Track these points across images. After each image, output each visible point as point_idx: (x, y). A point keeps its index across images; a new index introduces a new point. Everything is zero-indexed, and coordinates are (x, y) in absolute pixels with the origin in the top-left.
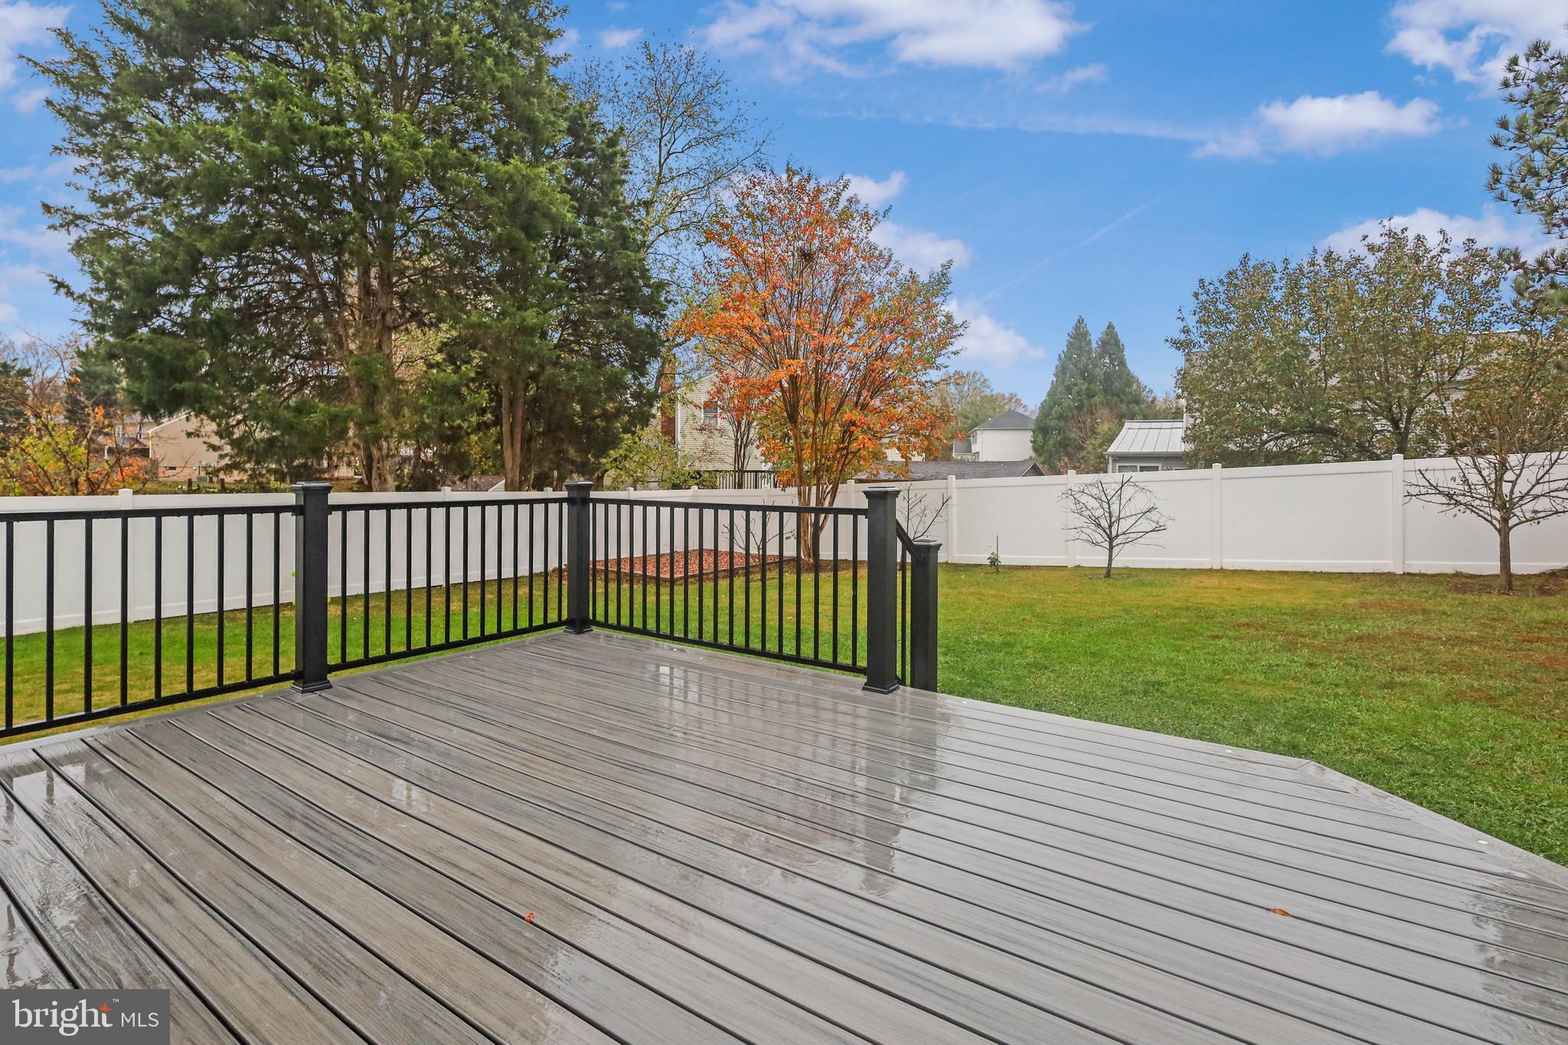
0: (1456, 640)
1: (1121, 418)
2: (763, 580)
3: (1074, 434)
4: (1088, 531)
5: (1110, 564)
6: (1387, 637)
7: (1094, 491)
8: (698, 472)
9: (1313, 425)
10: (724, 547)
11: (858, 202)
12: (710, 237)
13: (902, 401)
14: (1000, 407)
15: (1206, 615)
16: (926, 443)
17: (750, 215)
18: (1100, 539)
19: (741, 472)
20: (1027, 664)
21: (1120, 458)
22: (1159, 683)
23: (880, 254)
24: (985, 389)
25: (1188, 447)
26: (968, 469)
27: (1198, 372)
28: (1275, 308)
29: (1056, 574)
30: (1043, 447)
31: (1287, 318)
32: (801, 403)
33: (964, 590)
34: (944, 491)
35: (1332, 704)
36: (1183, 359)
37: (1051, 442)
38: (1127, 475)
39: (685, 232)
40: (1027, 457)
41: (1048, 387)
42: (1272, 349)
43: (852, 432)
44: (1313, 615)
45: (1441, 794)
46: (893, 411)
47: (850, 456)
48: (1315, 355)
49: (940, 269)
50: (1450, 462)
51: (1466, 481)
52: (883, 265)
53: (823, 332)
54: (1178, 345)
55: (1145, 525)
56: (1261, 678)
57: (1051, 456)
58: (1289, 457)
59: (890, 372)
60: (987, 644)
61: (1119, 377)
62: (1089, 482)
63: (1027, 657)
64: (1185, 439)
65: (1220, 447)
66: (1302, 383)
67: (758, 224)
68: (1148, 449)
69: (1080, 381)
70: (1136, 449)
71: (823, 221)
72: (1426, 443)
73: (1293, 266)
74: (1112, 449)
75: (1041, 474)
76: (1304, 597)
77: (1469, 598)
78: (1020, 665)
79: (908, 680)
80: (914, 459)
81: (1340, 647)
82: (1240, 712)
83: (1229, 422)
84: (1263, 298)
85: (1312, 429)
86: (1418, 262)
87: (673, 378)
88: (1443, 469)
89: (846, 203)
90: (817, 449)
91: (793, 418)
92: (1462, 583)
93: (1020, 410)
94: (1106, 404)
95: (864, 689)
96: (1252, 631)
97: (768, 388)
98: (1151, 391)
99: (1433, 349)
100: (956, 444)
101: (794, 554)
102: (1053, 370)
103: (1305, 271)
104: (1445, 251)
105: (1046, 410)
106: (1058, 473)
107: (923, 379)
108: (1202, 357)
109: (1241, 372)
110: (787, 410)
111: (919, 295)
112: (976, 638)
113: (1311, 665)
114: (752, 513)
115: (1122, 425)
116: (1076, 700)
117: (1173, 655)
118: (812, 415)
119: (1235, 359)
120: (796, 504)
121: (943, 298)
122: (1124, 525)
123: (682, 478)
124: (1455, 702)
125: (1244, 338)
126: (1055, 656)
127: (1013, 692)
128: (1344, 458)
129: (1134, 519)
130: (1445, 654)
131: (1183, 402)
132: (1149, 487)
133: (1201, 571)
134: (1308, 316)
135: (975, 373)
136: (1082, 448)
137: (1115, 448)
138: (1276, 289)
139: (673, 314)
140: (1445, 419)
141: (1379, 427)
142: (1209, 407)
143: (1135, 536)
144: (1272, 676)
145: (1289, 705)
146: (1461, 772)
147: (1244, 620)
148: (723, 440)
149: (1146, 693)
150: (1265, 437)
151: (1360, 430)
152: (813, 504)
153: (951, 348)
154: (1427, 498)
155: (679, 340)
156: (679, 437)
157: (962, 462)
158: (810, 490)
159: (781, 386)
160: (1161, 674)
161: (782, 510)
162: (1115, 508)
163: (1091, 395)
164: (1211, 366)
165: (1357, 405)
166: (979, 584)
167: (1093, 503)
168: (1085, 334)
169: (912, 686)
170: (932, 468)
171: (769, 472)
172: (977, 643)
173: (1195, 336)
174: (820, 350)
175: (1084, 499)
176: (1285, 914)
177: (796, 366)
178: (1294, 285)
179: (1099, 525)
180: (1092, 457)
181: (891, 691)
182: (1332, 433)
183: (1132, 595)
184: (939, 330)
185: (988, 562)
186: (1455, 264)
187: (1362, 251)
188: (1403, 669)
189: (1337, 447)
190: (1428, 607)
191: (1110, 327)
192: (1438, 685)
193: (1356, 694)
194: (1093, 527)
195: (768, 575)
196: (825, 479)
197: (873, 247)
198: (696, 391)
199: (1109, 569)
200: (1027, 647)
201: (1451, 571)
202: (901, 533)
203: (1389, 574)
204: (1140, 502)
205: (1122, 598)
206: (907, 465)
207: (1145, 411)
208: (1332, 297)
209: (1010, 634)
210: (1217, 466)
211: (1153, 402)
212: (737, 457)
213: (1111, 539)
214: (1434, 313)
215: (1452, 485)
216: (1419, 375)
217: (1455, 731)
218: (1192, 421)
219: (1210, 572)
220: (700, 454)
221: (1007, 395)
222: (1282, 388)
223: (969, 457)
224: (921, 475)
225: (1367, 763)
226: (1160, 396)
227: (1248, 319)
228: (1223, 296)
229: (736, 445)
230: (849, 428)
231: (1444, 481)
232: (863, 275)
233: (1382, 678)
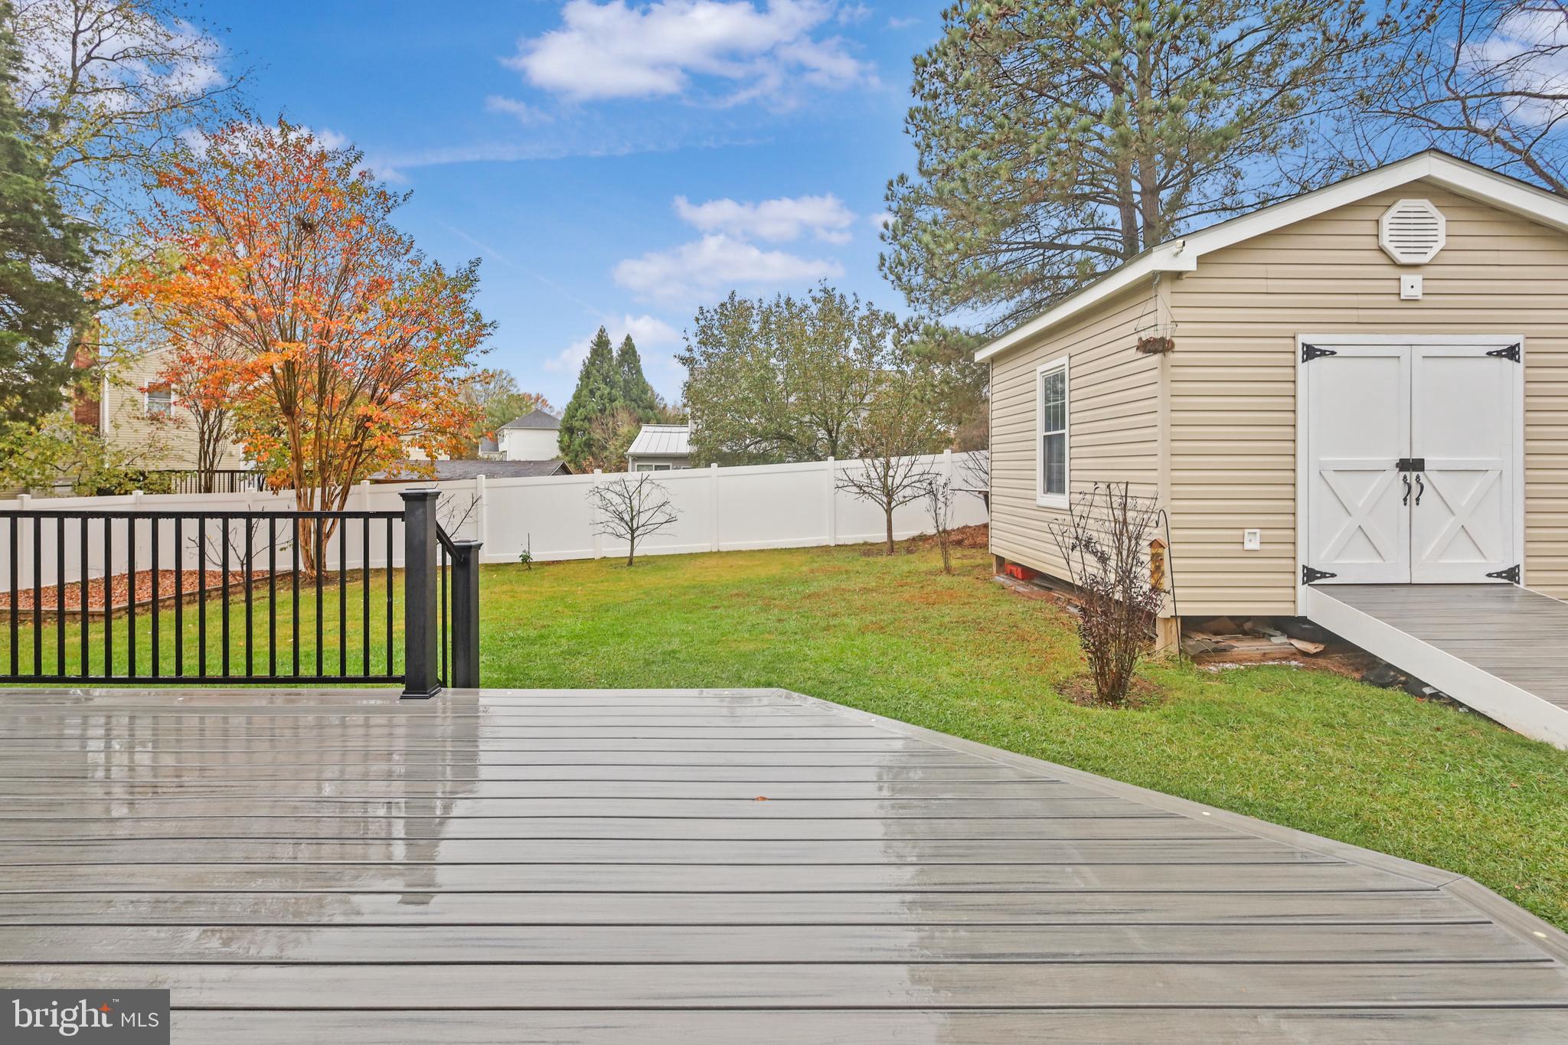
0: (866, 590)
1: (639, 422)
2: (249, 601)
3: (598, 435)
4: (613, 525)
5: (632, 553)
6: (826, 594)
7: (618, 488)
8: (142, 474)
9: (779, 433)
10: (190, 563)
11: (372, 178)
12: (164, 181)
13: (426, 396)
14: (527, 406)
15: (705, 591)
16: (454, 442)
17: (226, 165)
18: (623, 531)
19: (211, 472)
20: (562, 652)
21: (638, 458)
22: (674, 652)
23: (400, 239)
24: (512, 388)
25: (692, 449)
26: (497, 468)
27: (699, 386)
28: (754, 338)
29: (585, 566)
30: (569, 446)
31: (761, 346)
32: (300, 393)
33: (497, 590)
34: (473, 491)
35: (793, 648)
36: (687, 373)
37: (577, 442)
38: (646, 473)
39: (119, 165)
40: (554, 456)
41: (573, 390)
42: (752, 370)
43: (367, 428)
44: (780, 582)
45: (855, 699)
46: (416, 406)
47: (363, 456)
48: (780, 378)
49: (468, 266)
50: (860, 461)
51: (868, 476)
52: (403, 251)
53: (329, 315)
54: (684, 361)
55: (660, 517)
56: (747, 636)
57: (577, 456)
58: (763, 458)
59: (412, 365)
60: (522, 639)
61: (637, 384)
62: (613, 480)
63: (560, 646)
64: (690, 442)
65: (717, 449)
66: (772, 400)
67: (239, 177)
68: (661, 450)
69: (602, 386)
70: (651, 450)
71: (329, 191)
72: (847, 448)
73: (765, 305)
74: (632, 449)
75: (568, 473)
76: (775, 569)
77: (871, 559)
78: (555, 654)
79: (449, 683)
80: (440, 458)
81: (798, 604)
82: (733, 665)
83: (723, 428)
84: (745, 328)
85: (780, 436)
86: (841, 314)
87: (96, 350)
88: (857, 467)
89: (358, 177)
90: (321, 447)
91: (289, 409)
92: (867, 549)
93: (546, 410)
94: (626, 408)
95: (402, 698)
96: (740, 600)
97: (253, 372)
98: (662, 399)
99: (849, 381)
100: (484, 443)
101: (290, 567)
102: (578, 375)
103: (774, 310)
104: (857, 308)
105: (572, 411)
106: (584, 472)
107: (450, 376)
108: (702, 373)
109: (730, 387)
110: (280, 400)
111: (445, 288)
112: (511, 634)
113: (780, 620)
114: (232, 522)
115: (640, 428)
116: (607, 678)
117: (684, 627)
118: (314, 409)
119: (727, 378)
120: (294, 508)
121: (471, 295)
122: (643, 518)
123: (115, 481)
124: (863, 633)
125: (732, 359)
126: (586, 641)
127: (550, 680)
128: (799, 460)
129: (652, 512)
130: (858, 601)
131: (688, 410)
132: (664, 483)
133: (703, 554)
134: (775, 346)
135: (501, 372)
136: (605, 448)
137: (634, 449)
138: (754, 322)
139: (100, 270)
140: (858, 431)
141: (820, 436)
142: (708, 415)
143: (652, 527)
144: (754, 633)
145: (766, 653)
146: (866, 681)
147: (735, 591)
148: (181, 432)
149: (664, 662)
150: (748, 441)
151: (809, 437)
152: (317, 507)
153: (480, 347)
154: (847, 489)
155: (107, 301)
156: (106, 426)
157: (488, 461)
158: (312, 493)
159: (273, 372)
160: (675, 644)
161: (273, 516)
162: (635, 503)
163: (612, 400)
164: (709, 381)
165: (807, 418)
166: (511, 582)
167: (617, 500)
168: (607, 343)
169: (454, 686)
170: (460, 467)
171: (252, 472)
172: (512, 639)
173: (697, 355)
174: (326, 334)
175: (609, 495)
176: (764, 799)
177: (292, 350)
178: (766, 322)
179: (622, 519)
180: (614, 457)
181: (433, 695)
182: (791, 439)
183: (650, 580)
184: (467, 327)
185: (520, 560)
186: (862, 319)
187: (809, 302)
188: (835, 615)
189: (795, 451)
190: (849, 568)
191: (628, 338)
192: (853, 623)
193: (807, 638)
194: (617, 521)
195: (255, 594)
196: (333, 480)
197: (392, 231)
198: (137, 370)
199: (631, 558)
200: (561, 637)
201: (862, 542)
202: (441, 536)
203: (827, 546)
204: (656, 498)
205: (642, 583)
206: (432, 464)
207: (659, 416)
208: (791, 333)
209: (544, 627)
210: (714, 465)
211: (664, 408)
212: (203, 453)
213: (633, 531)
214: (851, 354)
215: (861, 479)
216: (842, 398)
217: (863, 654)
218: (695, 426)
219: (711, 554)
220: (146, 450)
221: (534, 396)
222: (758, 403)
223: (496, 456)
224: (449, 475)
225: (814, 687)
226: (670, 404)
227: (735, 345)
228: (717, 324)
229: (202, 440)
230: (363, 425)
231: (858, 476)
232: (378, 257)
233: (823, 624)
